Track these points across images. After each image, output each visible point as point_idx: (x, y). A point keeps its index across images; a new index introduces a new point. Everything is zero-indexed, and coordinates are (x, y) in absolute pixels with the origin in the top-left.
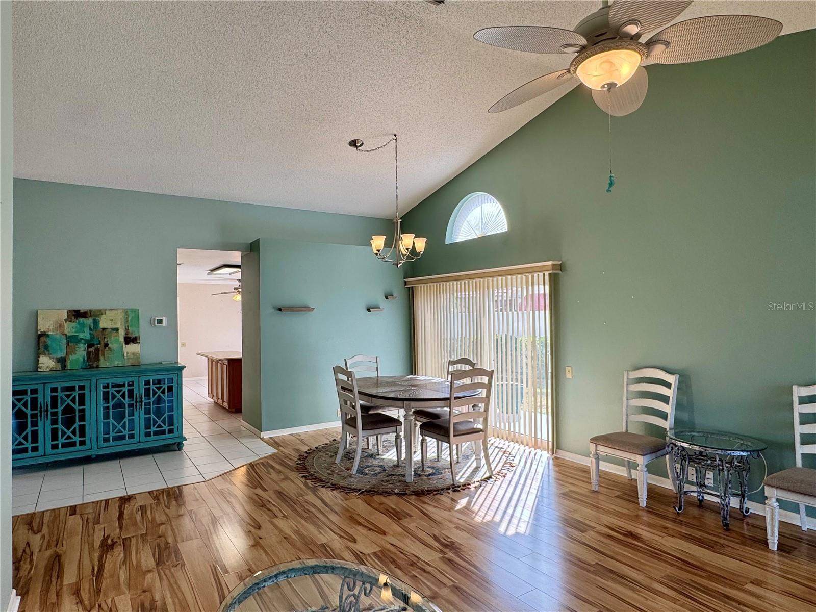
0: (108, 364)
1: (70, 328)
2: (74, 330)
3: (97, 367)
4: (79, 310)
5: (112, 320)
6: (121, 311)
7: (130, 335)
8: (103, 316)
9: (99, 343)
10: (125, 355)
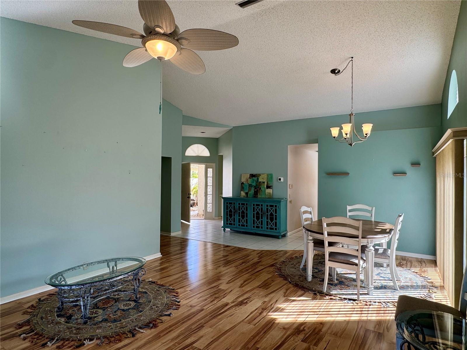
0: (260, 197)
1: (250, 182)
2: (251, 182)
3: (257, 197)
4: (253, 174)
5: (263, 178)
6: (266, 174)
7: (268, 185)
8: (260, 176)
9: (258, 188)
10: (266, 193)
